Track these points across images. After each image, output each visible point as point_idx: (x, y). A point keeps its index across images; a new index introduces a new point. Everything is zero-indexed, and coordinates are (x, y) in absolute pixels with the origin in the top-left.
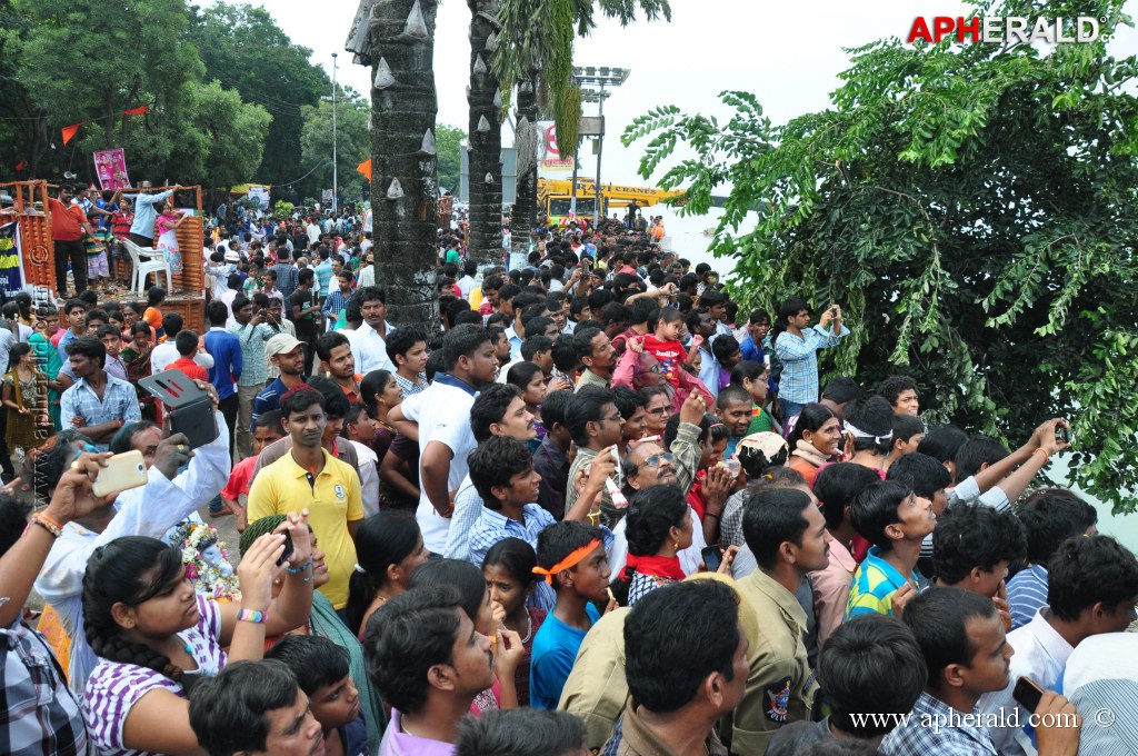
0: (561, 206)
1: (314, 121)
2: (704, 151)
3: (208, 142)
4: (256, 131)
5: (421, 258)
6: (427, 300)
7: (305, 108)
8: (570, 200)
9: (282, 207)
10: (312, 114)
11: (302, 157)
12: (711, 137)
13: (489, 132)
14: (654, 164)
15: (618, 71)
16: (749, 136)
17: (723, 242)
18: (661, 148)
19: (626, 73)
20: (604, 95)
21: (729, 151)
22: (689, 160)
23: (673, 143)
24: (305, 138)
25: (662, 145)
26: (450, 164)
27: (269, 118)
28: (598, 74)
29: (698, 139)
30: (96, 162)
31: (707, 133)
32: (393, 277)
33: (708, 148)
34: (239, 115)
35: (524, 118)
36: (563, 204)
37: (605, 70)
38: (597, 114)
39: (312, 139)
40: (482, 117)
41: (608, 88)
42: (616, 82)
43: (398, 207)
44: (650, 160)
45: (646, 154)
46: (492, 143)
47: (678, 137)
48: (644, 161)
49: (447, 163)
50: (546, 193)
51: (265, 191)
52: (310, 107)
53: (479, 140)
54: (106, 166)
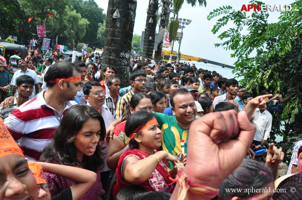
0: (167, 58)
1: (102, 27)
2: (239, 25)
3: (70, 27)
4: (84, 26)
5: (124, 46)
6: (125, 65)
7: (100, 24)
8: (170, 56)
9: (89, 49)
10: (101, 26)
11: (97, 37)
12: (243, 20)
13: (153, 23)
14: (218, 28)
15: (188, 20)
16: (259, 20)
17: (241, 61)
18: (222, 22)
19: (191, 21)
20: (183, 27)
21: (249, 26)
22: (232, 28)
23: (227, 21)
24: (99, 32)
25: (223, 21)
26: (137, 45)
27: (88, 23)
28: (182, 21)
29: (237, 20)
30: (37, 28)
31: (242, 18)
32: (111, 53)
33: (241, 24)
34: (80, 21)
35: (161, 27)
36: (168, 57)
37: (185, 20)
38: (181, 32)
39: (100, 32)
40: (151, 18)
41: (185, 25)
42: (187, 24)
43: (117, 22)
44: (217, 26)
45: (216, 24)
46: (153, 27)
47: (230, 19)
48: (215, 27)
49: (136, 44)
50: (163, 54)
51: (86, 46)
52: (101, 23)
53: (149, 26)
54: (40, 29)
